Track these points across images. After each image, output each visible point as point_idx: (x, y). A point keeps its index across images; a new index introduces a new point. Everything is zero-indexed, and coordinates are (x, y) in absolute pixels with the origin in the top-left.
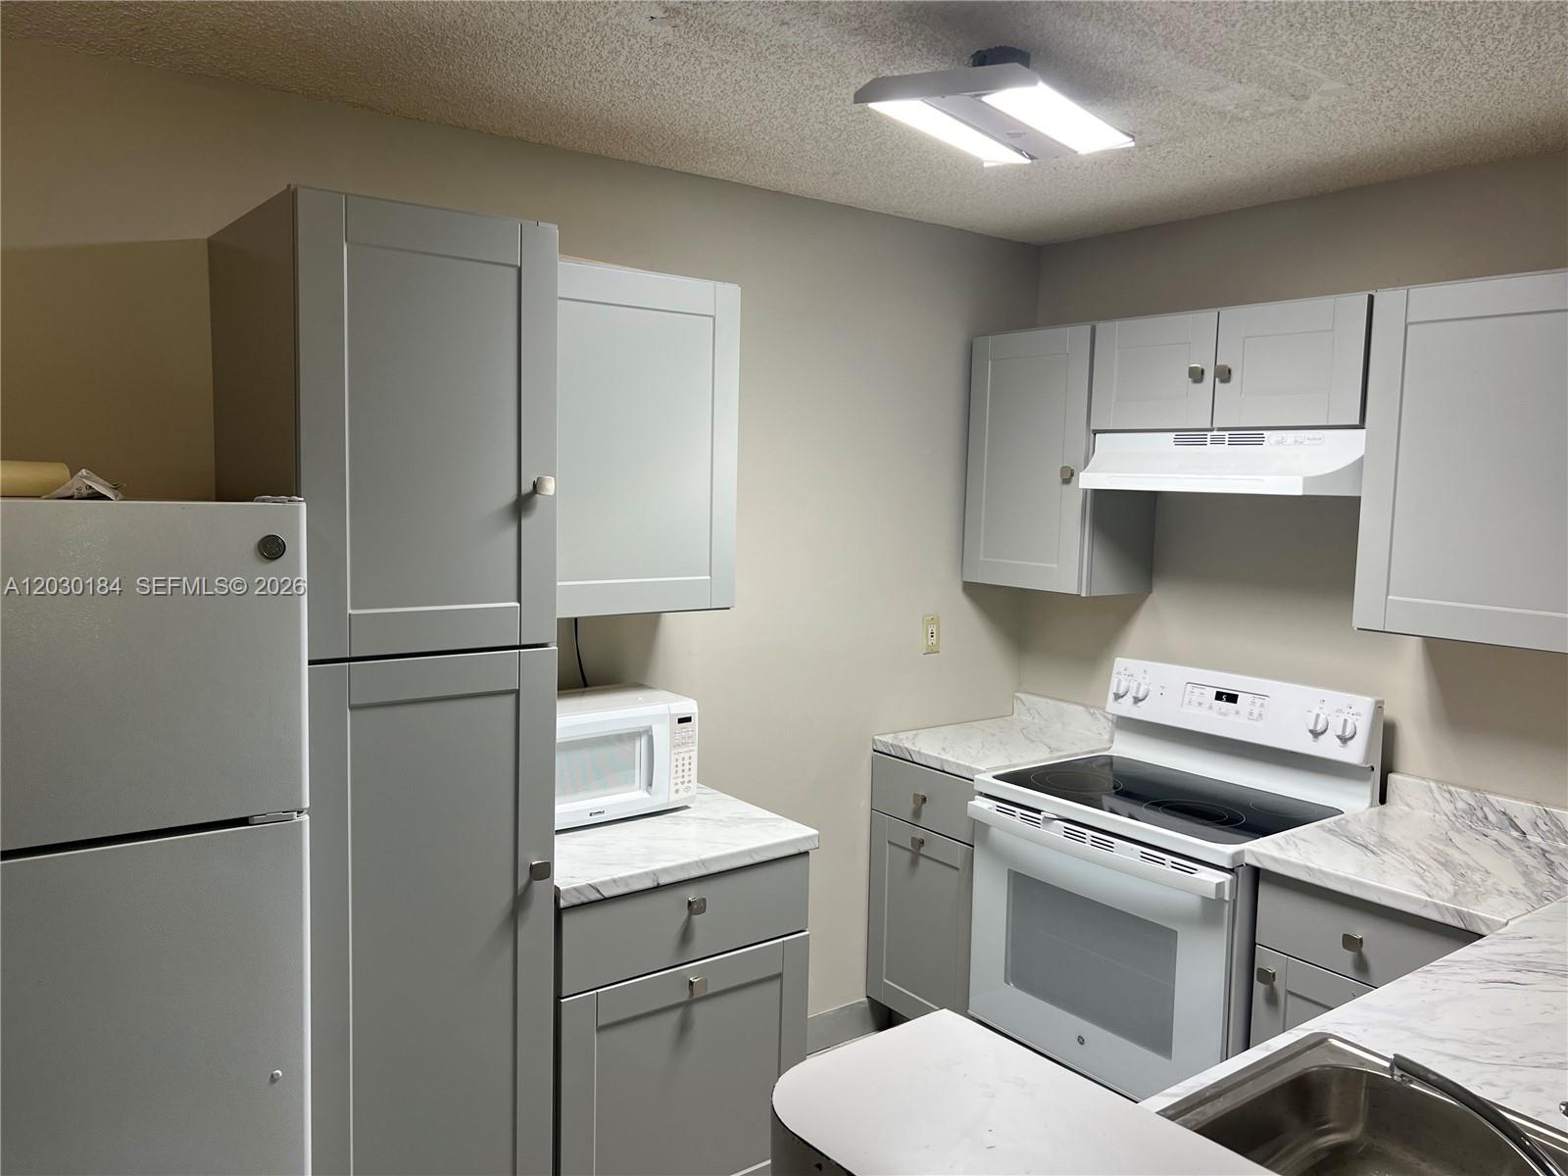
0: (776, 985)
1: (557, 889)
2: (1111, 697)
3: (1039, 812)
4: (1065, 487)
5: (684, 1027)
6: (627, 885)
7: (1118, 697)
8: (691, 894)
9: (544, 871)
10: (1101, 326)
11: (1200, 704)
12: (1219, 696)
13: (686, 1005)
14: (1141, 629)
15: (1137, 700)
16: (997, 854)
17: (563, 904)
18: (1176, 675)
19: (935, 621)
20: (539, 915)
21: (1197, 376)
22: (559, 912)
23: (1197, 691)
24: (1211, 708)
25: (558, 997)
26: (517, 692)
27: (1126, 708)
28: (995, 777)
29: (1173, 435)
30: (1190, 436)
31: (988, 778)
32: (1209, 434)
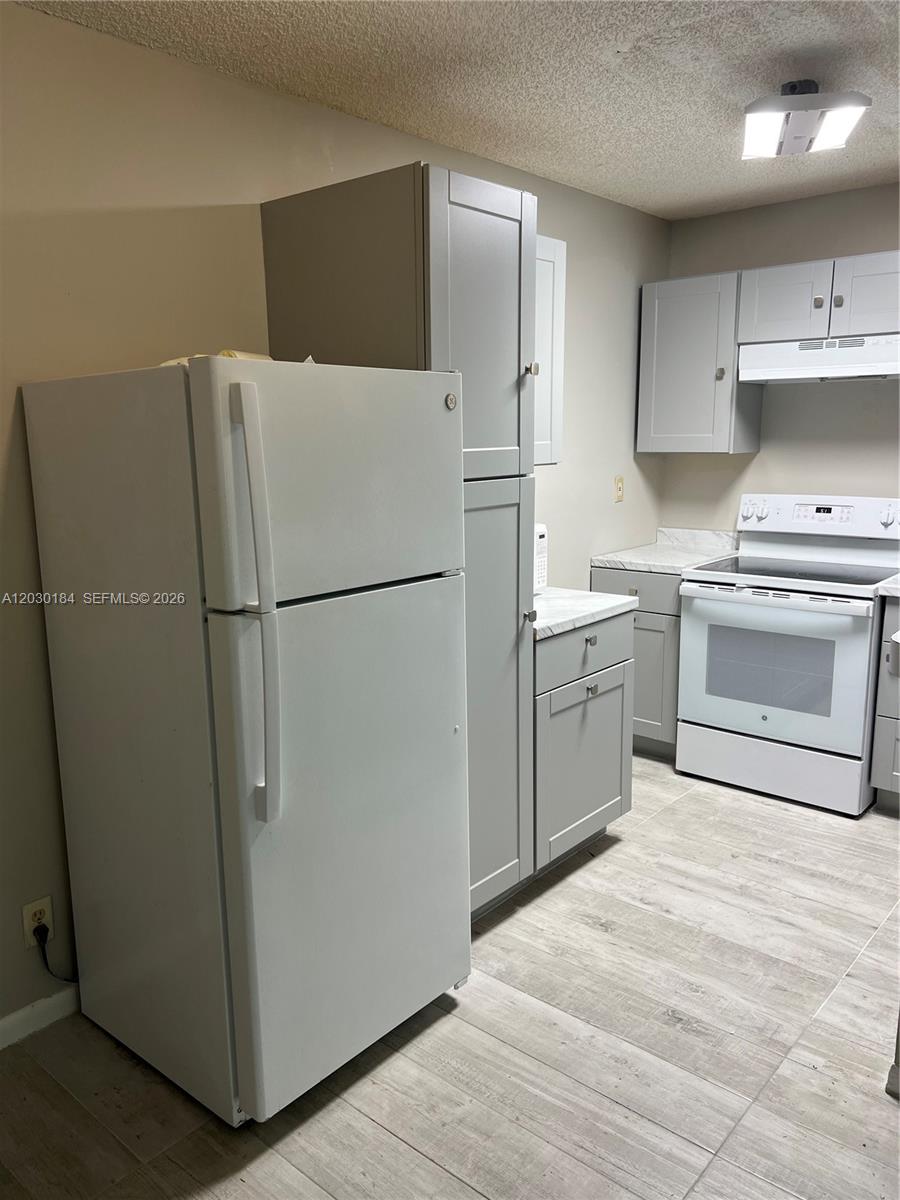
0: (620, 690)
1: (535, 630)
2: (740, 518)
3: (734, 585)
4: (718, 382)
5: (584, 715)
6: (563, 627)
7: (746, 518)
8: (587, 634)
9: (532, 616)
10: (746, 274)
11: (805, 517)
12: (818, 510)
13: (585, 702)
14: (751, 476)
15: (760, 519)
16: (700, 616)
17: (538, 638)
18: (789, 500)
19: (621, 480)
20: (528, 643)
21: (818, 304)
22: (535, 641)
23: (803, 508)
24: (813, 518)
25: (534, 696)
26: (518, 505)
27: (752, 525)
28: (696, 569)
29: (798, 343)
30: (810, 343)
31: (690, 570)
32: (825, 341)
